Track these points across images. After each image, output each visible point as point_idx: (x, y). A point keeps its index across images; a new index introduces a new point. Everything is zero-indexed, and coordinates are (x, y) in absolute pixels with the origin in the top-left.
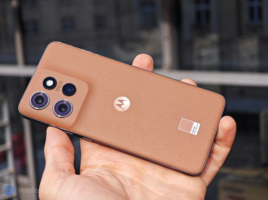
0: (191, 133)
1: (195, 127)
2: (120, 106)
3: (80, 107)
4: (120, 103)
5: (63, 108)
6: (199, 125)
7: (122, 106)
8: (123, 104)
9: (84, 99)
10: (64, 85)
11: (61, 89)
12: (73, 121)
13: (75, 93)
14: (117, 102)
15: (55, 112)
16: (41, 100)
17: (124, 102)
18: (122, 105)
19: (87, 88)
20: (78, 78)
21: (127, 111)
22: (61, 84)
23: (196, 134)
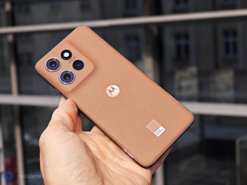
0: (155, 133)
1: (160, 130)
2: (110, 92)
3: (80, 81)
4: (112, 90)
5: (67, 76)
6: (164, 130)
7: (112, 93)
8: (114, 92)
9: (85, 76)
10: (76, 60)
11: (73, 62)
12: (71, 89)
13: (81, 69)
14: (109, 88)
15: (60, 78)
16: (54, 64)
17: (115, 90)
18: (112, 91)
19: (92, 69)
20: (89, 59)
21: (114, 98)
22: (74, 59)
23: (158, 136)
